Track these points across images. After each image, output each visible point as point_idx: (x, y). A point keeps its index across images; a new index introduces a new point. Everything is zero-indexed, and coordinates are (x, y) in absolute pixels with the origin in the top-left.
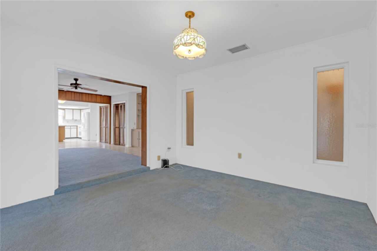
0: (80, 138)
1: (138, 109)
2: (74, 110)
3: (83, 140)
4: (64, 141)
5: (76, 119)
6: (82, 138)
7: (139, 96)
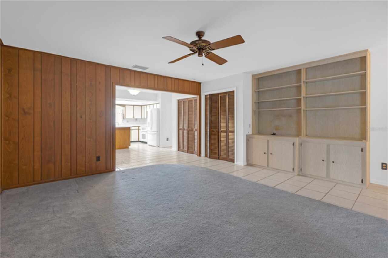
0: (146, 143)
1: (254, 101)
2: (135, 107)
3: (149, 145)
4: (129, 147)
5: (136, 118)
6: (148, 143)
7: (255, 79)
